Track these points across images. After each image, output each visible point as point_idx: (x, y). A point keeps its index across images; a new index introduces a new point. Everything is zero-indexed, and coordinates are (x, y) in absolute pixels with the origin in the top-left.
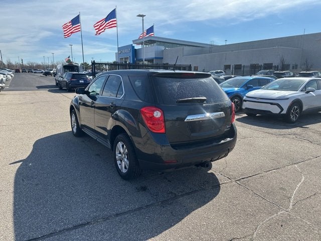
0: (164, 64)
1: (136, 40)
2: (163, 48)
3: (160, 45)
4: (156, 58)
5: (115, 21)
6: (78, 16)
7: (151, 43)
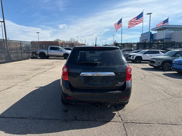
0: (172, 42)
1: (154, 29)
2: (172, 32)
3: (170, 30)
4: (165, 38)
5: (142, 19)
6: (121, 19)
7: (164, 30)
